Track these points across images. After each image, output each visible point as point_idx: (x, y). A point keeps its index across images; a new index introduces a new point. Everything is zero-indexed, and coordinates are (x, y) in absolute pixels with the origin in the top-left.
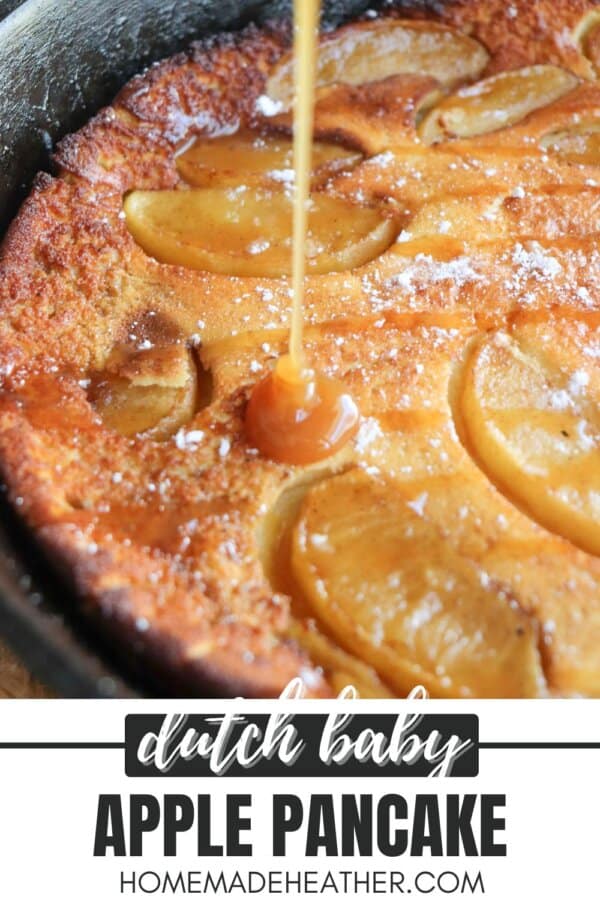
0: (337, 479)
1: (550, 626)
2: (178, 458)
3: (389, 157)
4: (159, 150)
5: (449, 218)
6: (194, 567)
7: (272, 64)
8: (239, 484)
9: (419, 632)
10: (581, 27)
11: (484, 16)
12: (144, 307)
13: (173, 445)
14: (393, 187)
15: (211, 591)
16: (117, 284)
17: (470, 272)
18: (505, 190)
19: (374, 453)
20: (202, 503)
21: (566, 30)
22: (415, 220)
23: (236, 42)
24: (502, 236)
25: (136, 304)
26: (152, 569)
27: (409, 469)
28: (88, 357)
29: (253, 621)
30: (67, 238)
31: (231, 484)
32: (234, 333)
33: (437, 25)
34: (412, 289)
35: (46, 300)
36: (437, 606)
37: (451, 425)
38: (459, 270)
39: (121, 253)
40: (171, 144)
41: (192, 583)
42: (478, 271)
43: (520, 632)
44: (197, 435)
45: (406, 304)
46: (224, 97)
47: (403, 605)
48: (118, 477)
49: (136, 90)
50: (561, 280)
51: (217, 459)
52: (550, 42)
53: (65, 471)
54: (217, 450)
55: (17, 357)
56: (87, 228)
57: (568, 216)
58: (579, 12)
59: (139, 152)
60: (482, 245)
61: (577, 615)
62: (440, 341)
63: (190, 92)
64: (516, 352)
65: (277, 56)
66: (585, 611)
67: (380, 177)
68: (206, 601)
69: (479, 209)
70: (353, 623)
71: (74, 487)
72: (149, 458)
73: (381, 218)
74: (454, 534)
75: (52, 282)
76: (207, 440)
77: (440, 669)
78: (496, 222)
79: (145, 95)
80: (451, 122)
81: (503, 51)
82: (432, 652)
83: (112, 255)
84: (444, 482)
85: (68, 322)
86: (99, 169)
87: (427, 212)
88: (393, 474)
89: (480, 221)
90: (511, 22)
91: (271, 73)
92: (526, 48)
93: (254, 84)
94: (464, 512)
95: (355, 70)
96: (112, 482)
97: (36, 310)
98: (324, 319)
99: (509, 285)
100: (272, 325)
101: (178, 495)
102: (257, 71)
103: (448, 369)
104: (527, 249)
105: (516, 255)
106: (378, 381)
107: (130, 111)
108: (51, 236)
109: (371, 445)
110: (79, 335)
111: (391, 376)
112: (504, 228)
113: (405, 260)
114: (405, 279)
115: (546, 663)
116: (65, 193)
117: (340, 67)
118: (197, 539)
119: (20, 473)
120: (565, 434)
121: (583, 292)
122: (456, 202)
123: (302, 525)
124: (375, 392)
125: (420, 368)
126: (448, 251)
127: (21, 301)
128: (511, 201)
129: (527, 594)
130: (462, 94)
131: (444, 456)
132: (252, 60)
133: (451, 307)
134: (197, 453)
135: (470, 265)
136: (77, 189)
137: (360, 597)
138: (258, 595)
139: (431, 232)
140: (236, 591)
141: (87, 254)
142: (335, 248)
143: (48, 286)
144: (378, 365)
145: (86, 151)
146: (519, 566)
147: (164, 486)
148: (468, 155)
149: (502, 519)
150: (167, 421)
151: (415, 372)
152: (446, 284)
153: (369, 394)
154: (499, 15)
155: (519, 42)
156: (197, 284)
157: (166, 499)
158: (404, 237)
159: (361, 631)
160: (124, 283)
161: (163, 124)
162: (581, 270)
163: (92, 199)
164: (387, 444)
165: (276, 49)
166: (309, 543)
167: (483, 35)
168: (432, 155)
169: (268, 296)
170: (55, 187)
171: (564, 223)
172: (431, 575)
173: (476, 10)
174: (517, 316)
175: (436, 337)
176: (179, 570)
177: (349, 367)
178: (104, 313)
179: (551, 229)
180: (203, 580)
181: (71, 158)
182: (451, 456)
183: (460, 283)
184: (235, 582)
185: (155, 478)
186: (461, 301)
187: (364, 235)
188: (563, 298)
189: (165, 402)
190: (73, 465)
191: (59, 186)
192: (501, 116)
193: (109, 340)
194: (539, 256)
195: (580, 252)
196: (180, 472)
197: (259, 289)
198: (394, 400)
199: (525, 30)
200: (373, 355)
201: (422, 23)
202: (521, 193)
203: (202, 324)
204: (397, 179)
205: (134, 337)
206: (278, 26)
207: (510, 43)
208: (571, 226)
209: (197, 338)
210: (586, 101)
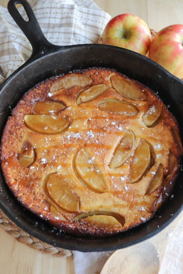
0: (54, 175)
1: (81, 200)
2: (30, 171)
3: (70, 108)
4: (30, 106)
5: (78, 124)
6: (32, 190)
7: (51, 85)
8: (39, 175)
9: (63, 200)
10: (110, 77)
11: (92, 74)
12: (27, 140)
13: (30, 169)
14: (70, 115)
15: (34, 194)
16: (22, 135)
17: (79, 136)
18: (88, 118)
19: (60, 171)
20: (34, 178)
21: (107, 77)
22: (72, 124)
23: (44, 82)
24: (86, 128)
25: (25, 139)
26: (26, 191)
27: (65, 173)
28: (17, 151)
29: (40, 198)
30: (14, 127)
31: (38, 175)
32: (40, 147)
33: (83, 75)
34: (69, 139)
35: (11, 141)
36: (66, 196)
37: (72, 166)
38: (77, 135)
39: (23, 129)
40: (32, 105)
41: (31, 192)
42: (81, 136)
43: (77, 200)
44: (33, 167)
45: (68, 143)
46: (42, 94)
47: (61, 196)
48: (21, 175)
49: (25, 97)
50: (94, 138)
51: (37, 171)
52: (104, 79)
53: (14, 174)
54: (36, 169)
55: (6, 153)
56: (17, 125)
57: (98, 124)
58: (109, 74)
59: (26, 108)
60: (83, 130)
61: (85, 199)
62: (72, 150)
63: (35, 94)
64: (84, 152)
65: (52, 84)
66: (86, 198)
67: (68, 112)
68: (33, 195)
69: (83, 122)
70: (54, 198)
71: (15, 177)
72: (26, 171)
73: (67, 123)
74: (70, 184)
75: (11, 137)
76: (35, 168)
77: (65, 206)
78: (85, 125)
79: (27, 97)
80: (82, 99)
81: (95, 80)
82: (64, 203)
83: (22, 130)
84: (69, 176)
85: (14, 145)
86: (19, 113)
87: (74, 123)
88: (62, 174)
89: (82, 125)
90: (97, 75)
91: (51, 87)
92: (100, 80)
93: (47, 90)
94: (72, 181)
95: (67, 85)
96: (20, 175)
97: (9, 144)
98: (55, 145)
99: (85, 139)
100: (46, 146)
101: (30, 177)
102: (48, 87)
103: (73, 155)
104: (89, 131)
105: (87, 133)
106: (62, 157)
107: (24, 101)
108: (11, 128)
109: (59, 169)
110: (16, 147)
111: (64, 157)
112: (87, 127)
113: (69, 133)
114: (68, 137)
115: (80, 205)
116: (13, 119)
117: (64, 85)
118: (33, 185)
119: (7, 177)
120: (89, 168)
121: (97, 141)
122: (79, 120)
123: (48, 183)
124: (61, 159)
125: (68, 156)
126: (76, 131)
127: (7, 142)
128: (89, 120)
129: (78, 195)
130: (86, 92)
131: (70, 172)
132: (47, 85)
133: (75, 143)
134: (33, 170)
135: (80, 134)
136: (15, 118)
137: (55, 194)
138: (41, 194)
139: (74, 127)
140: (38, 193)
141: (17, 131)
142: (59, 129)
143: (11, 138)
144: (62, 155)
145: (17, 111)
146: (78, 191)
147: (28, 176)
148: (84, 108)
149: (77, 183)
150: (29, 163)
151: (67, 156)
152: (75, 139)
153: (60, 160)
154: (95, 74)
155: (98, 79)
156: (35, 136)
157: (28, 178)
158: (70, 128)
159: (55, 199)
160: (24, 135)
161: (31, 102)
162: (98, 136)
163: (18, 119)
164: (62, 169)
165: (52, 82)
166: (49, 185)
167: (92, 77)
168: (78, 108)
169: (46, 140)
170: (11, 118)
171: (97, 126)
172: (66, 191)
173: (90, 73)
174: (85, 145)
175: (72, 149)
176: (30, 190)
177: (58, 155)
178: (20, 141)
179: (95, 127)
180: (33, 192)
181: (14, 113)
182: (71, 172)
183: (77, 138)
184: (38, 192)
185: (27, 174)
186: (77, 142)
187: (64, 126)
188: (93, 142)
189: (29, 160)
190: (15, 173)
191: (12, 118)
192: (92, 97)
193: (21, 147)
194: (91, 133)
195: (98, 133)
196: (31, 173)
197: (45, 138)
198: (64, 161)
199: (99, 77)
200: (62, 153)
201: (80, 75)
202: (90, 119)
203: (35, 145)
204: (71, 113)
205: (25, 147)
206: (52, 78)
207: (97, 78)
208: (98, 126)
209: (35, 147)
210: (108, 95)
